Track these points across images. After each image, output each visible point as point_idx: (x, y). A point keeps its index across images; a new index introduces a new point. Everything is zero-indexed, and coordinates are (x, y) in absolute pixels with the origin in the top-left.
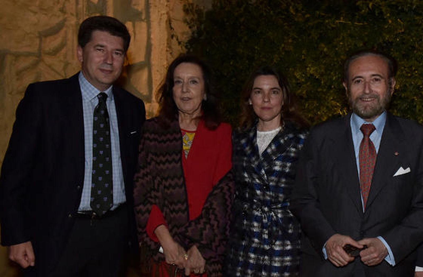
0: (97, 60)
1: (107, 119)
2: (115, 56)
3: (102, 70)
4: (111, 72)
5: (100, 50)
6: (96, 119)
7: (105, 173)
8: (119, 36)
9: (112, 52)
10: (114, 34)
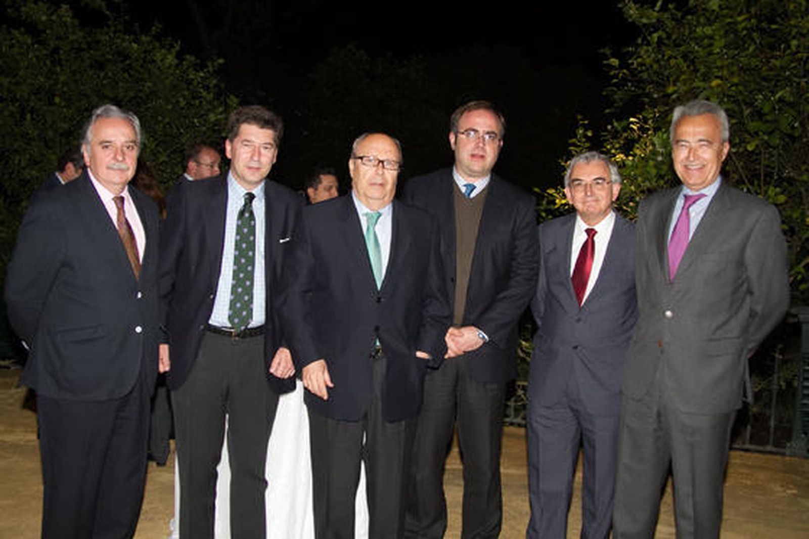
0: (244, 156)
1: (253, 223)
2: (263, 151)
3: (250, 168)
4: (258, 169)
5: (246, 145)
6: (240, 222)
7: (245, 284)
8: (269, 128)
9: (259, 148)
10: (262, 127)
